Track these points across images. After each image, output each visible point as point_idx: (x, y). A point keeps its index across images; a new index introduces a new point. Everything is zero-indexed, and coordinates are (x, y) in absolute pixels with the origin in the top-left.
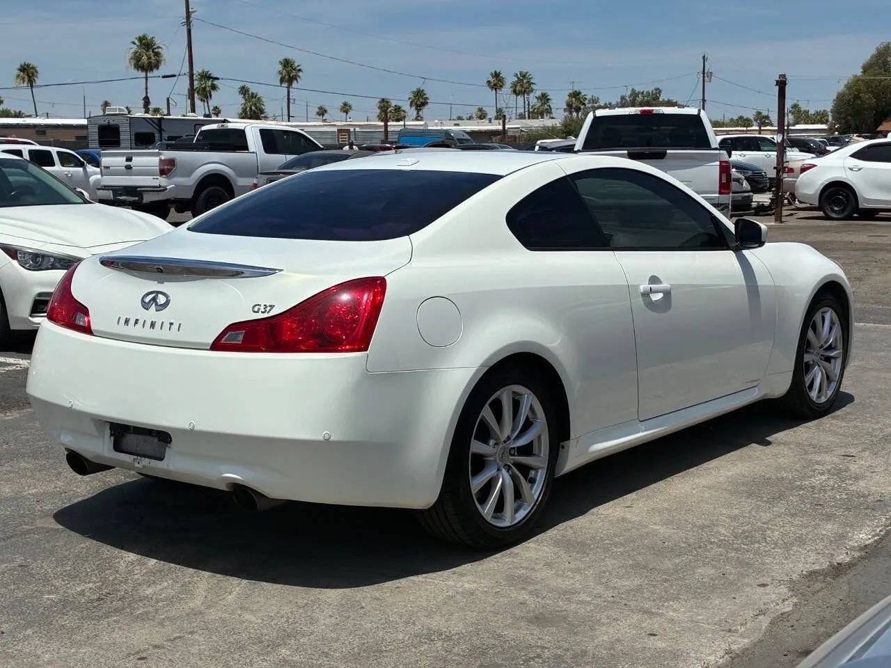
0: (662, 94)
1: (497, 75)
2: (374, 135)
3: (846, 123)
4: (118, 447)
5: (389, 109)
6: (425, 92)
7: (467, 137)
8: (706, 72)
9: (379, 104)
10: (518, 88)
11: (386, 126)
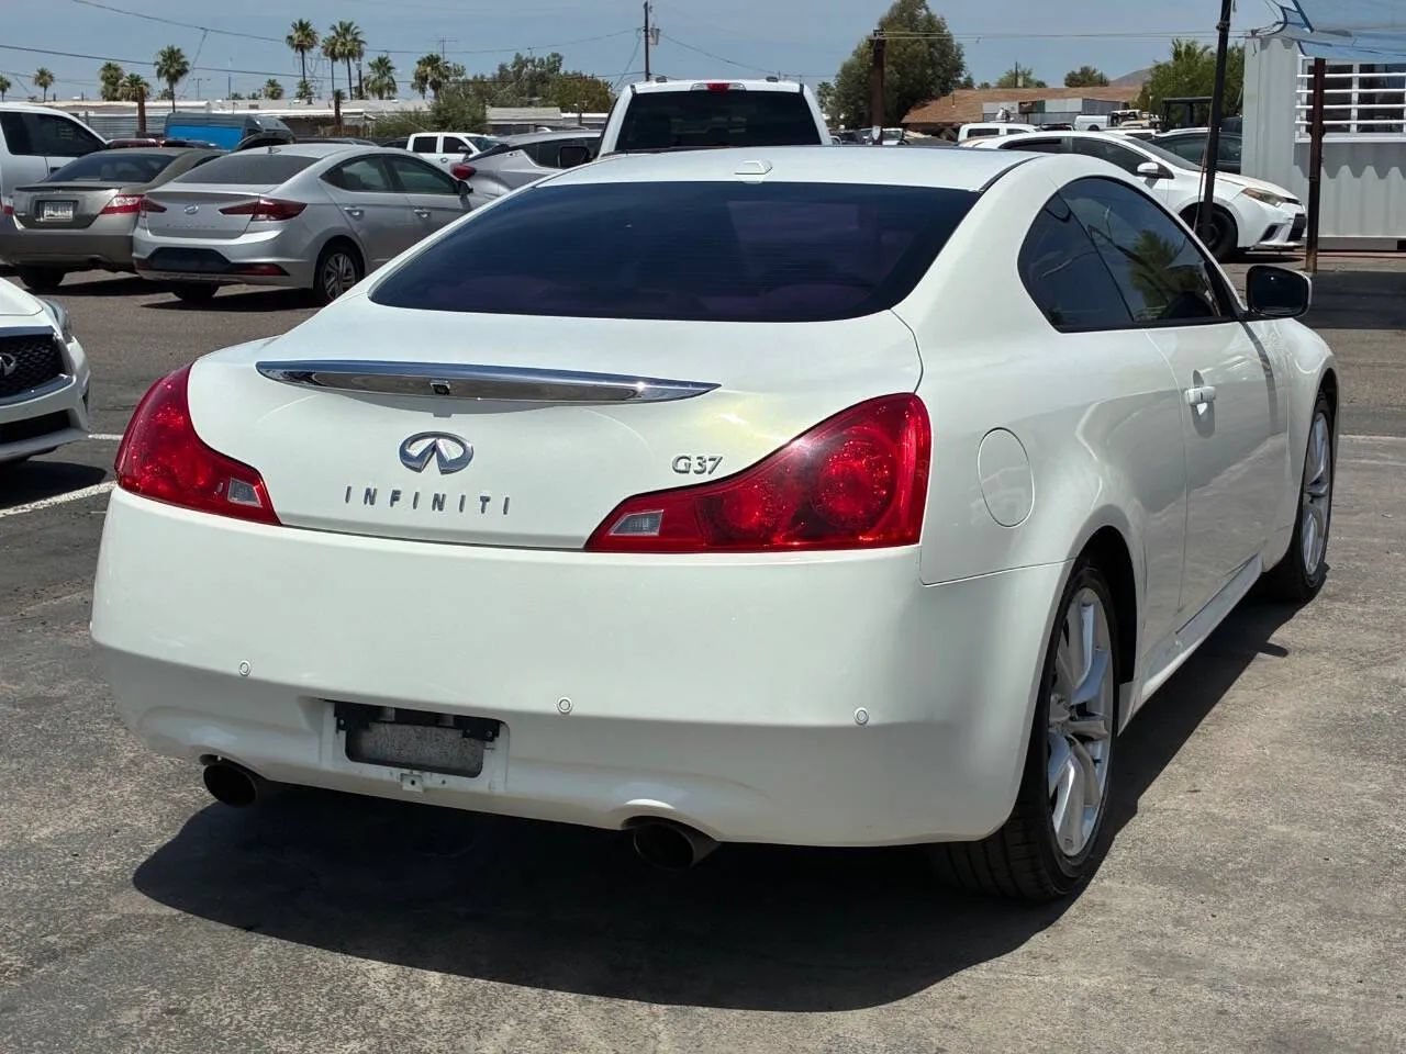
0: (563, 62)
1: (303, 27)
2: (123, 124)
3: (856, 110)
4: (353, 753)
5: (121, 81)
6: (183, 53)
7: (283, 127)
8: (650, 27)
9: (102, 73)
10: (338, 49)
11: (142, 108)
